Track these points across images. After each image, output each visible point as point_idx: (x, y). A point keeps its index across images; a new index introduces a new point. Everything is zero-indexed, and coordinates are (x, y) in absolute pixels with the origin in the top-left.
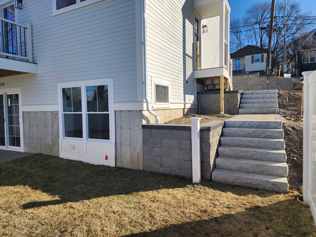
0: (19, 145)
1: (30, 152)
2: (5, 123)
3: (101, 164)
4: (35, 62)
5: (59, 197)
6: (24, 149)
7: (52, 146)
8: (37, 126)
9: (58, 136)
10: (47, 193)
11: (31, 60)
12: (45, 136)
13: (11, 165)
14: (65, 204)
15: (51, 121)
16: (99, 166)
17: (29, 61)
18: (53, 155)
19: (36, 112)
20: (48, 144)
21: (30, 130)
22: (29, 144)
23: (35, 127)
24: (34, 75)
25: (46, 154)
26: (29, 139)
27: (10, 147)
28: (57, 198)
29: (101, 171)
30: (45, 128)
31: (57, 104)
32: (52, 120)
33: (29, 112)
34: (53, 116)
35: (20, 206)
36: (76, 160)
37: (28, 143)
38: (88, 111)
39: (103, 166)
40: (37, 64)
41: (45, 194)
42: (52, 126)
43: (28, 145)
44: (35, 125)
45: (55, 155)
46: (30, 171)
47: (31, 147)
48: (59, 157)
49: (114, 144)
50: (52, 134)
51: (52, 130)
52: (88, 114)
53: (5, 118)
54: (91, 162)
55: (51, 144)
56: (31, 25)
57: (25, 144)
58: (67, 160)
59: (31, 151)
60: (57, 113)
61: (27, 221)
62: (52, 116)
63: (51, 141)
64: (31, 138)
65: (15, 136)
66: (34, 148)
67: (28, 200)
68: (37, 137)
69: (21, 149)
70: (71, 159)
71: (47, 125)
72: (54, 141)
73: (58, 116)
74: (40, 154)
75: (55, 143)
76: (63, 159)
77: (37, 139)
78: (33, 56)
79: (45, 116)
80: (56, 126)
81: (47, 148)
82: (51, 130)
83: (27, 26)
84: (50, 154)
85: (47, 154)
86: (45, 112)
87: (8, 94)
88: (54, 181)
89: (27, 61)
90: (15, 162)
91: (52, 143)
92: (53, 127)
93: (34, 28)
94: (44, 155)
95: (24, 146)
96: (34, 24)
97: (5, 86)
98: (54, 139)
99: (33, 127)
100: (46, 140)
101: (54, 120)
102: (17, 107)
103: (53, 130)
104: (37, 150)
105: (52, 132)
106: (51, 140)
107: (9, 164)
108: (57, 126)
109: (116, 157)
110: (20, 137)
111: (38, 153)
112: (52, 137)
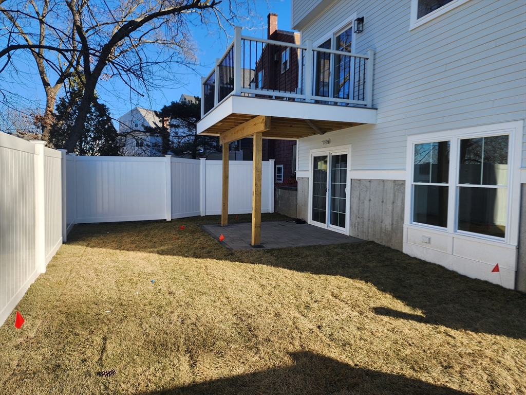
0: (343, 225)
1: (358, 237)
2: (327, 193)
3: (483, 278)
4: (375, 107)
5: (422, 312)
6: (350, 231)
7: (392, 233)
8: (370, 200)
9: (402, 219)
10: (403, 302)
11: (369, 105)
12: (381, 217)
13: (340, 251)
14: (437, 326)
15: (392, 195)
16: (477, 281)
17: (367, 107)
18: (392, 247)
19: (370, 181)
20: (385, 230)
21: (359, 206)
22: (357, 225)
23: (367, 202)
24: (372, 126)
25: (381, 244)
26: (358, 219)
27: (332, 226)
28: (419, 313)
29: (485, 291)
30: (382, 205)
31: (405, 169)
32: (394, 194)
33: (360, 180)
34: (396, 188)
35: (369, 308)
36: (432, 262)
37: (355, 224)
38: (460, 183)
39: (486, 282)
40: (377, 109)
41: (399, 301)
42: (393, 203)
43: (355, 227)
44: (368, 199)
45: (395, 248)
46: (367, 264)
47: (359, 230)
48: (402, 252)
49: (514, 248)
50: (393, 215)
51: (393, 208)
52: (461, 187)
53: (327, 187)
54: (462, 272)
55: (389, 229)
56: (375, 52)
57: (351, 225)
58: (415, 258)
59: (360, 235)
60: (403, 183)
61: (386, 331)
62: (394, 187)
63: (391, 226)
64: (360, 217)
65: (339, 212)
66: (363, 232)
67: (378, 304)
68: (369, 217)
69: (346, 231)
70: (423, 259)
71: (385, 201)
72: (394, 226)
73: (404, 188)
74: (372, 242)
75: (397, 229)
76: (407, 256)
77: (369, 220)
78: (373, 97)
79: (384, 186)
80: (399, 203)
81: (382, 235)
82: (390, 209)
83: (370, 55)
84: (386, 245)
85: (383, 243)
86: (383, 181)
87: (333, 154)
88: (405, 287)
89: (365, 107)
90: (343, 246)
91: (392, 229)
92: (395, 204)
93: (377, 56)
94: (379, 245)
95: (350, 227)
96: (378, 50)
97: (331, 144)
98: (394, 223)
99: (363, 202)
100: (382, 222)
101: (397, 193)
102: (344, 173)
103: (395, 210)
104: (368, 236)
105: (392, 213)
106: (391, 223)
107: (337, 248)
108: (402, 203)
109: (517, 273)
110: (346, 214)
111: (370, 240)
112: (392, 220)
